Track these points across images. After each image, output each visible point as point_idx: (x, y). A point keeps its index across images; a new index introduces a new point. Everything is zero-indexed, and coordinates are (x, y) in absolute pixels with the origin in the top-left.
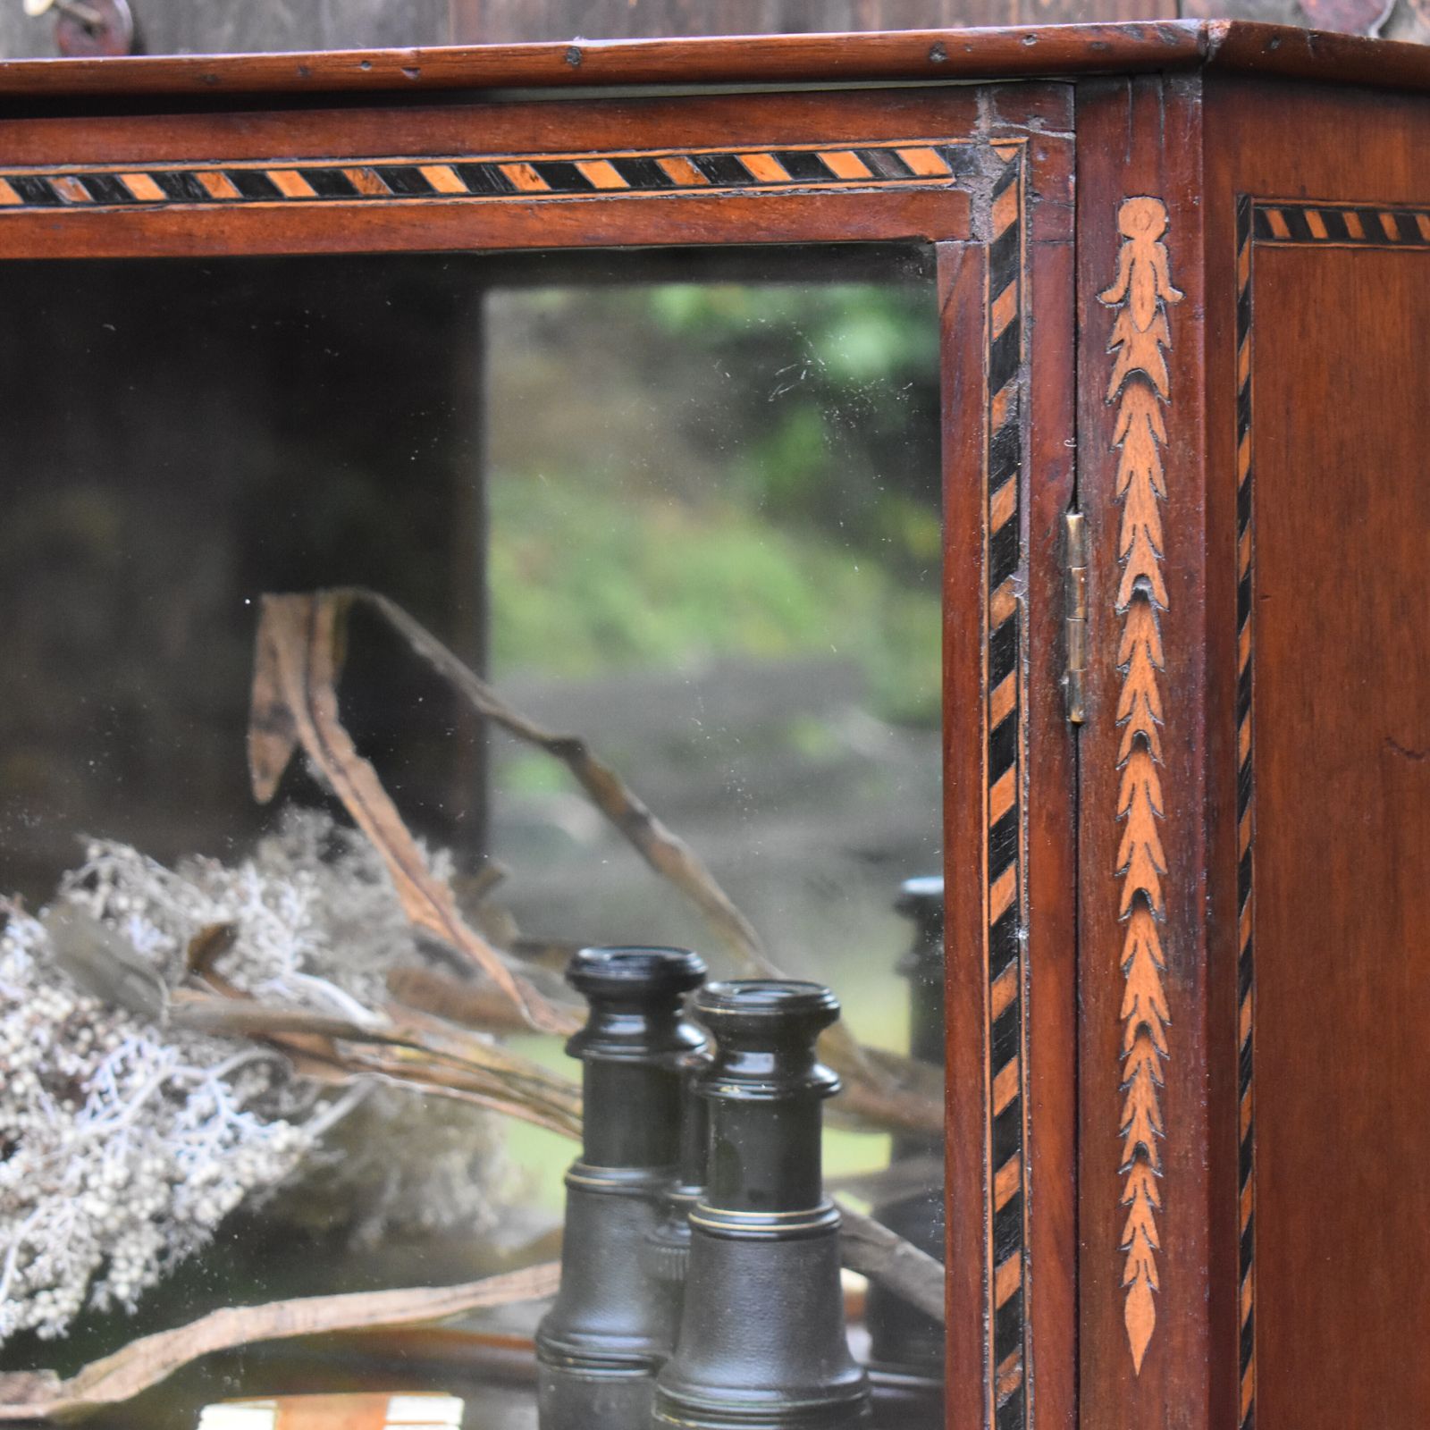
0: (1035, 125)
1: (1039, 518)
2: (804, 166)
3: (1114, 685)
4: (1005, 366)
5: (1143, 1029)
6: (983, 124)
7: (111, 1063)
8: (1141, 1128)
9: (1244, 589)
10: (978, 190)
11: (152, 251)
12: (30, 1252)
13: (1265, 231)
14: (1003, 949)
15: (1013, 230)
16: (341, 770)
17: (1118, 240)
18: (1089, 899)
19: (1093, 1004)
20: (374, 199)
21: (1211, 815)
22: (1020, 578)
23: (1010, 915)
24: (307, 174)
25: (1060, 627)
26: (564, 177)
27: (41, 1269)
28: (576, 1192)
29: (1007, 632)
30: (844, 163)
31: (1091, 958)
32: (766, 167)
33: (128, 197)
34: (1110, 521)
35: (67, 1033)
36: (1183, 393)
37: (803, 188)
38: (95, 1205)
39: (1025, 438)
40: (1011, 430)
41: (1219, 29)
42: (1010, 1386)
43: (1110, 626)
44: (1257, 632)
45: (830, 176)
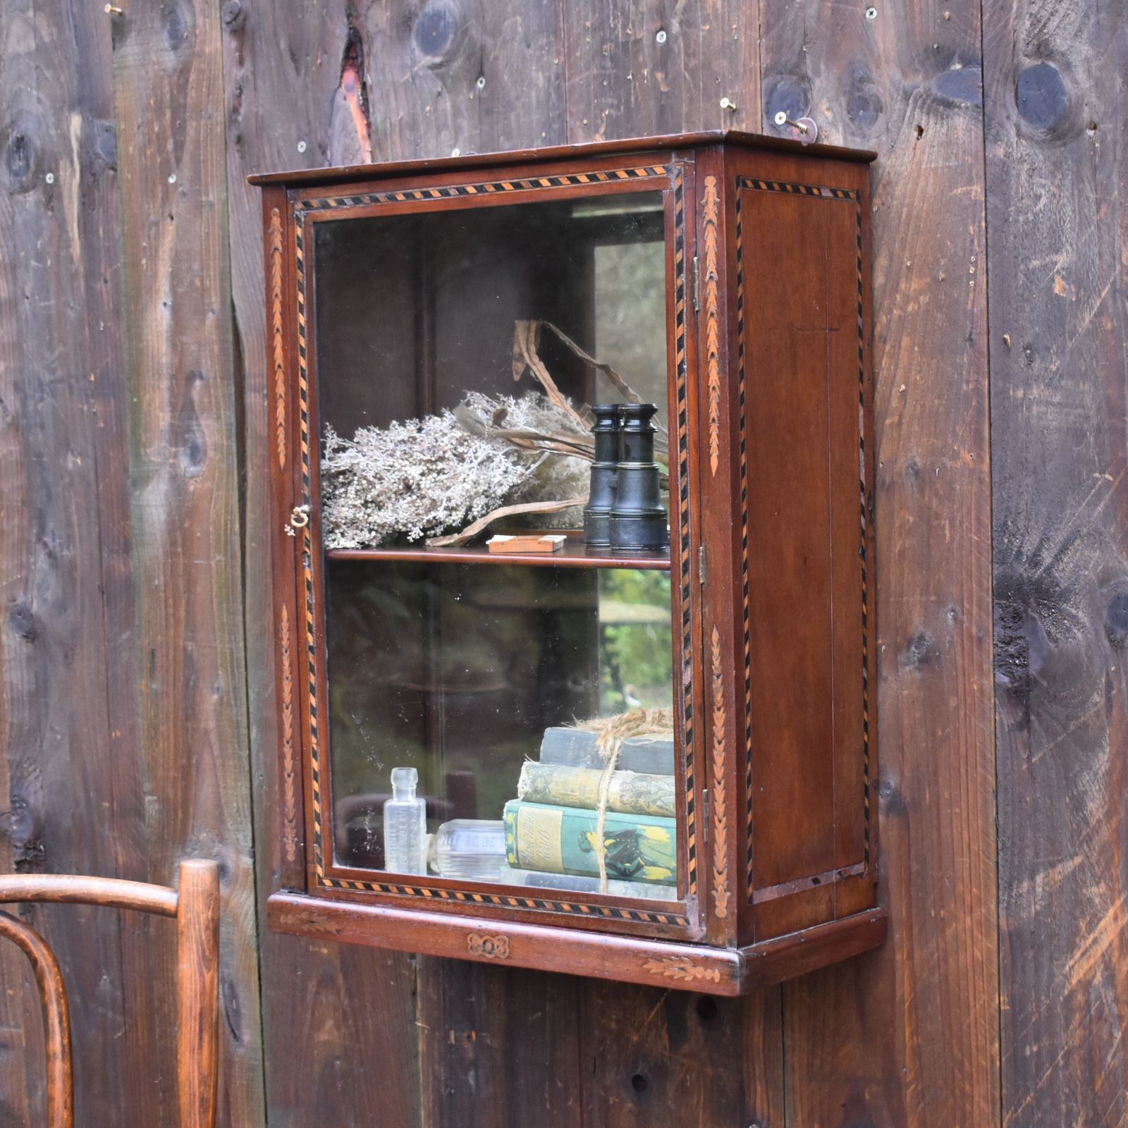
0: (685, 160)
1: (688, 259)
2: (631, 173)
3: (706, 300)
4: (679, 221)
5: (714, 388)
6: (673, 160)
7: (473, 449)
8: (714, 413)
9: (739, 276)
10: (672, 177)
11: (473, 206)
12: (449, 500)
13: (745, 185)
14: (681, 371)
15: (681, 186)
16: (535, 364)
17: (705, 187)
18: (701, 356)
19: (702, 383)
20: (528, 189)
21: (730, 333)
22: (683, 275)
23: (682, 362)
24: (512, 184)
25: (693, 287)
26: (574, 180)
27: (453, 504)
28: (593, 468)
29: (681, 289)
30: (641, 172)
31: (701, 371)
32: (622, 174)
33: (467, 193)
34: (704, 259)
35: (461, 442)
36: (720, 225)
37: (631, 179)
38: (467, 486)
39: (684, 239)
40: (681, 238)
41: (725, 133)
42: (684, 484)
43: (704, 285)
44: (744, 287)
45: (637, 176)
